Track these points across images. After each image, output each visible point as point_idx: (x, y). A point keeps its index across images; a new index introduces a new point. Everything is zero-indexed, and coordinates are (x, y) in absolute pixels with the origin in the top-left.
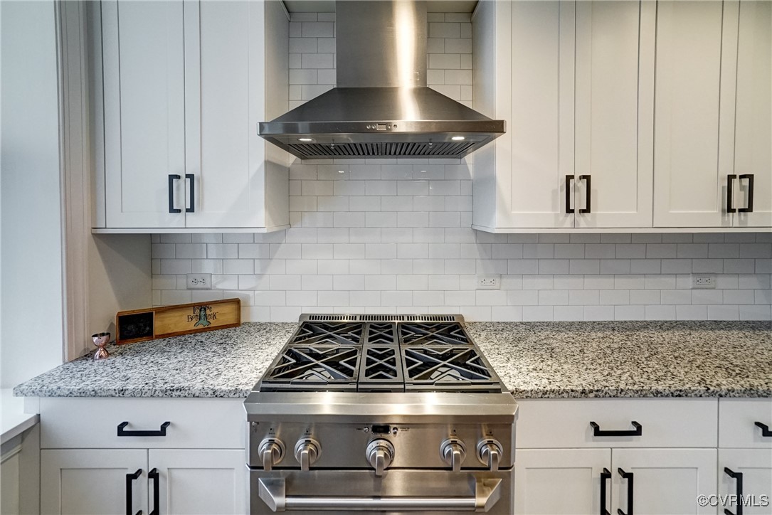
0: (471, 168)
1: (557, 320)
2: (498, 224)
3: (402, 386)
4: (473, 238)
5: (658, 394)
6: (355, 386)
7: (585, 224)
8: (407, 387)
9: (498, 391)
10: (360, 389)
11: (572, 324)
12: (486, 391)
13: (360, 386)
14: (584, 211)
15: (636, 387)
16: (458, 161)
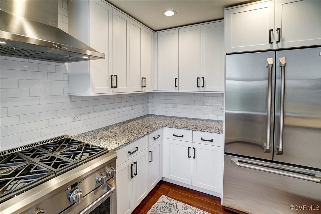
0: (67, 68)
1: (100, 127)
2: (90, 92)
3: (76, 165)
4: (69, 100)
5: (140, 137)
6: (54, 175)
7: (116, 91)
8: (78, 164)
9: (108, 152)
10: (57, 175)
11: (105, 128)
12: (105, 154)
13: (57, 174)
14: (115, 87)
15: (136, 137)
16: (61, 64)
